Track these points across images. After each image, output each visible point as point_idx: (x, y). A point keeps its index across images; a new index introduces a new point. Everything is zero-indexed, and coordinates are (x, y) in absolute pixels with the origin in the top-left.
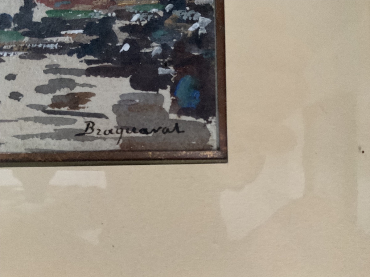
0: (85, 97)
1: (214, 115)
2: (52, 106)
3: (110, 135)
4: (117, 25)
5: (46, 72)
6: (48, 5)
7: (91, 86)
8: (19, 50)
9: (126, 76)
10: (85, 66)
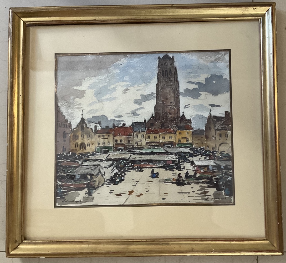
0: (207, 192)
1: (232, 196)
2: (201, 194)
3: (212, 200)
4: (214, 178)
5: (199, 187)
6: (199, 173)
7: (208, 190)
8: (194, 182)
9: (215, 188)
10: (207, 186)
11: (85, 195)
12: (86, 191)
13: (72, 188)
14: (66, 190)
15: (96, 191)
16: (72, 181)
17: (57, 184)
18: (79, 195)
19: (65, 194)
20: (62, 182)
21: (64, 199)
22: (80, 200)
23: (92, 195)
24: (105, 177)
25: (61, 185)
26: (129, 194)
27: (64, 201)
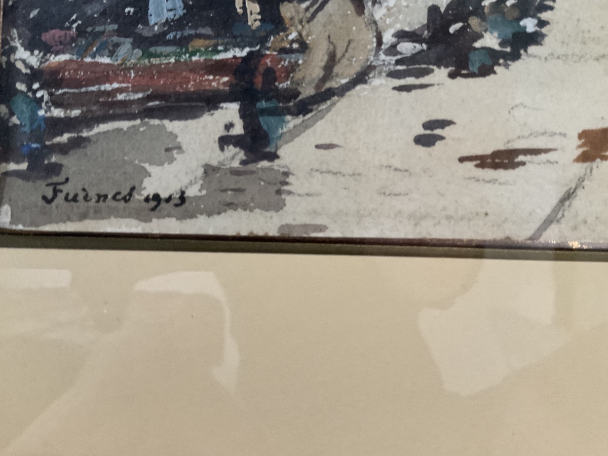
11: (215, 156)
12: (228, 126)
13: (120, 97)
14: (76, 113)
15: (305, 127)
16: (117, 45)
17: (11, 65)
18: (172, 149)
19: (65, 138)
20: (47, 49)
21: (55, 179)
22: (183, 193)
23: (273, 157)
24: (379, 13)
25: (35, 75)
26: (585, 158)
27: (56, 192)
